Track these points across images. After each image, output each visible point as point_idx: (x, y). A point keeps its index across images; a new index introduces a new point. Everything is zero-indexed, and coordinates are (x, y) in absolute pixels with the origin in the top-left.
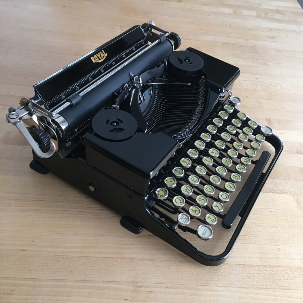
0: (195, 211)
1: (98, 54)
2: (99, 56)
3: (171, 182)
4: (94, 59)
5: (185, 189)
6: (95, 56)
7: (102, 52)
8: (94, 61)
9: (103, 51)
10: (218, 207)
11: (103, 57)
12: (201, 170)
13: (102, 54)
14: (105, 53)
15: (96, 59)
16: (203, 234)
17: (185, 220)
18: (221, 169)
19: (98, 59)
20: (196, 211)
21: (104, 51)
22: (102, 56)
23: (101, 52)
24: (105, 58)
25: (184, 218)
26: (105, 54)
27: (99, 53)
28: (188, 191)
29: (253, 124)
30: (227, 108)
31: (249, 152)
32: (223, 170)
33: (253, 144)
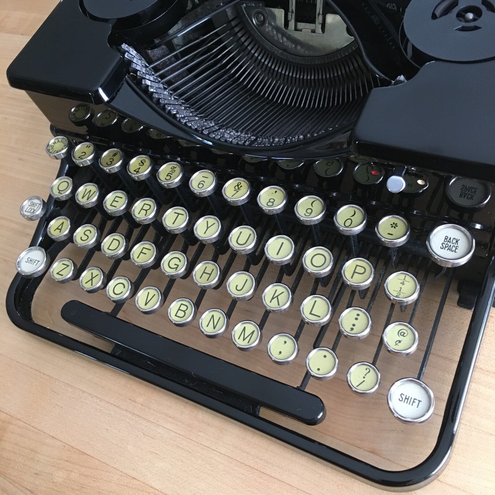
0: (60, 228)
3: (84, 154)
5: (90, 191)
10: (92, 279)
12: (146, 211)
16: (29, 259)
17: (31, 210)
18: (178, 262)
20: (61, 230)
25: (35, 208)
28: (86, 197)
29: (401, 338)
30: (394, 225)
31: (285, 342)
32: (177, 268)
33: (325, 356)
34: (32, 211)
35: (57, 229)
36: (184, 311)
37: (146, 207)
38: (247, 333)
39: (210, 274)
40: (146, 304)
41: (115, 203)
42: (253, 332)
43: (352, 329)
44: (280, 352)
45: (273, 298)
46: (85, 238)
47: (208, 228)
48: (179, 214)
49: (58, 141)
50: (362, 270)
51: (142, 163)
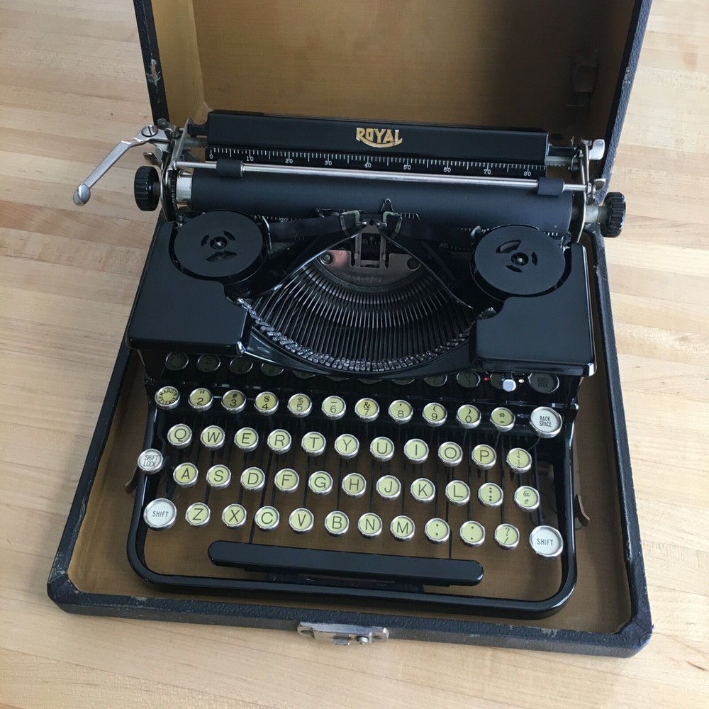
0: (186, 474)
1: (380, 131)
2: (379, 135)
3: (201, 400)
4: (362, 134)
5: (214, 433)
6: (371, 130)
7: (393, 133)
8: (359, 137)
9: (397, 131)
10: (234, 516)
11: (388, 142)
12: (281, 441)
13: (391, 135)
14: (399, 139)
15: (367, 136)
17: (150, 464)
18: (324, 481)
19: (371, 139)
20: (188, 476)
21: (399, 132)
22: (386, 139)
23: (389, 131)
24: (390, 145)
25: (154, 460)
26: (396, 139)
27: (383, 131)
28: (212, 440)
29: (527, 498)
30: (502, 415)
31: (437, 525)
32: (325, 486)
33: (472, 528)
34: (152, 464)
35: (184, 476)
36: (339, 522)
37: (279, 438)
38: (403, 526)
39: (358, 484)
40: (301, 525)
41: (245, 440)
42: (407, 524)
43: (491, 500)
44: (437, 534)
45: (420, 492)
46: (219, 478)
47: (347, 445)
48: (314, 438)
49: (165, 392)
50: (486, 454)
51: (267, 399)
